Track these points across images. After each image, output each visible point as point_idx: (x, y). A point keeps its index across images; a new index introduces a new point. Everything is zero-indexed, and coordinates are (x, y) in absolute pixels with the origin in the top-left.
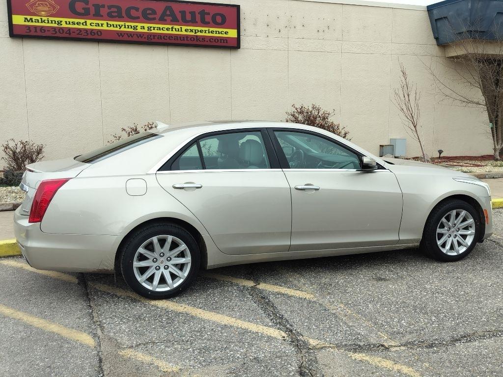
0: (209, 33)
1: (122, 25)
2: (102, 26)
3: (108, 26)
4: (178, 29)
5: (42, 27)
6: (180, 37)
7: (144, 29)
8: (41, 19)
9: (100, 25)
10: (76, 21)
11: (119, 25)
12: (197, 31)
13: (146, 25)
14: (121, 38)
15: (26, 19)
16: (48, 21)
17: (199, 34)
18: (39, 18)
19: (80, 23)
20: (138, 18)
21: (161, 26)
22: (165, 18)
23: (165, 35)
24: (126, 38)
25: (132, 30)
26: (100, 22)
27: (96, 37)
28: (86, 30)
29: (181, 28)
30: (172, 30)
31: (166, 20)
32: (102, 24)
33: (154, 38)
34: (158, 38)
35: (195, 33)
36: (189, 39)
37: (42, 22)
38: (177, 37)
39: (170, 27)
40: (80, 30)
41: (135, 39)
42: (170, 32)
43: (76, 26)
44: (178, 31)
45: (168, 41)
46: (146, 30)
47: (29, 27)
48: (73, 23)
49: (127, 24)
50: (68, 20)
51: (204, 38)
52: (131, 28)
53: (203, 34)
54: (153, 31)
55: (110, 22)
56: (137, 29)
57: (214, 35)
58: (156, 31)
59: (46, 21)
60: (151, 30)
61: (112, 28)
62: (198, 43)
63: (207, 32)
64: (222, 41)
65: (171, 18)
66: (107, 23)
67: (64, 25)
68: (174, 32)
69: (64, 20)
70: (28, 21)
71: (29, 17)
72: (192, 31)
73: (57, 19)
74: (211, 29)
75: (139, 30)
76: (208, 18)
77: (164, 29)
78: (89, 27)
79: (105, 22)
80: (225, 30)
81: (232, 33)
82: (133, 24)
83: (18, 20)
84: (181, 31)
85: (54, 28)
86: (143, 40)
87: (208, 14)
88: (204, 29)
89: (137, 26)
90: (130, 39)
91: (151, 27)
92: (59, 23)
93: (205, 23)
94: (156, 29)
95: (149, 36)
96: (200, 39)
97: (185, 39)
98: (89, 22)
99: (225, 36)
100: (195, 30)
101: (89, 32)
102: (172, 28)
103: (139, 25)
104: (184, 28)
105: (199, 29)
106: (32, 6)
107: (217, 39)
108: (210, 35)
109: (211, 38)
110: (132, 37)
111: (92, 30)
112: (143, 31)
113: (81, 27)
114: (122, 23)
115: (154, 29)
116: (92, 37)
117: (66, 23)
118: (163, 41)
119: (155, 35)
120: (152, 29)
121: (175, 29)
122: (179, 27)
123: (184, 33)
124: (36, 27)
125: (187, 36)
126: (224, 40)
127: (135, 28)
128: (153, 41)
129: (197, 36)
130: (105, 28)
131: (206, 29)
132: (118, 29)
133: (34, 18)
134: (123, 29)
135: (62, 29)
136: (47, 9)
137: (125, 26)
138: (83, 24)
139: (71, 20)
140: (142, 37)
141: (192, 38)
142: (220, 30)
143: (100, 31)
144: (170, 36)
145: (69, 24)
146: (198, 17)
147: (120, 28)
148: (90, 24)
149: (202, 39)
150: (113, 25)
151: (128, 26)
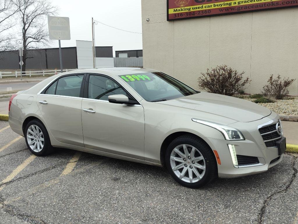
1: (222, 4)
2: (211, 7)
3: (214, 6)
5: (181, 13)
7: (236, 4)
8: (181, 9)
9: (210, 6)
10: (197, 6)
11: (221, 4)
13: (237, 1)
14: (221, 12)
15: (174, 10)
16: (184, 9)
18: (180, 8)
19: (200, 7)
23: (249, 5)
24: (224, 12)
25: (228, 6)
27: (208, 14)
28: (202, 11)
30: (254, 1)
33: (242, 9)
34: (244, 8)
37: (181, 11)
38: (258, 5)
40: (199, 11)
41: (230, 11)
42: (253, 3)
43: (198, 10)
44: (259, 1)
45: (251, 9)
47: (175, 14)
48: (196, 8)
49: (226, 2)
50: (193, 7)
52: (228, 5)
54: (241, 4)
55: (216, 4)
56: (231, 5)
59: (183, 10)
60: (240, 4)
61: (217, 7)
62: (274, 7)
64: (293, 2)
66: (214, 4)
67: (192, 10)
68: (256, 2)
69: (191, 7)
70: (175, 11)
71: (175, 9)
73: (188, 7)
75: (233, 5)
77: (249, 1)
78: (204, 9)
79: (212, 4)
82: (229, 2)
83: (171, 11)
84: (261, 1)
85: (187, 13)
86: (235, 11)
89: (231, 3)
90: (227, 12)
92: (189, 9)
94: (243, 2)
95: (239, 8)
96: (275, 4)
97: (263, 6)
98: (204, 5)
101: (204, 12)
103: (233, 2)
106: (177, 3)
107: (288, 2)
109: (283, 2)
110: (228, 10)
111: (206, 10)
112: (235, 5)
113: (200, 9)
114: (223, 3)
115: (242, 3)
116: (205, 15)
117: (192, 8)
118: (248, 9)
119: (242, 7)
120: (241, 2)
123: (263, 1)
124: (178, 14)
125: (265, 4)
127: (230, 4)
128: (241, 10)
129: (272, 2)
130: (213, 7)
132: (220, 7)
133: (178, 9)
134: (223, 6)
135: (190, 12)
136: (184, 3)
137: (224, 4)
139: (195, 7)
141: (269, 4)
143: (210, 10)
144: (253, 6)
145: (194, 9)
147: (221, 6)
148: (205, 7)
149: (277, 3)
150: (217, 5)
151: (226, 4)
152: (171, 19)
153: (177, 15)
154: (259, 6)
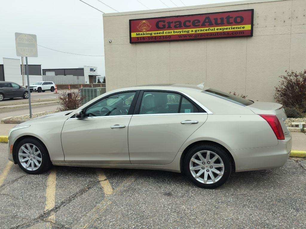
0: (232, 29)
2: (171, 33)
3: (174, 33)
4: (213, 29)
5: (144, 37)
6: (213, 34)
7: (193, 32)
8: (143, 33)
9: (170, 33)
10: (159, 32)
11: (180, 31)
12: (224, 29)
13: (194, 30)
14: (181, 38)
15: (137, 34)
16: (146, 34)
17: (225, 30)
18: (142, 33)
20: (190, 26)
21: (202, 29)
22: (205, 24)
23: (205, 34)
24: (183, 38)
25: (186, 33)
26: (170, 31)
27: (168, 39)
28: (163, 36)
29: (214, 28)
30: (209, 30)
31: (205, 25)
32: (171, 32)
33: (198, 36)
34: (201, 36)
35: (223, 30)
36: (219, 34)
37: (143, 35)
39: (208, 28)
40: (160, 36)
41: (188, 38)
42: (208, 32)
43: (159, 35)
44: (213, 30)
45: (206, 37)
46: (194, 32)
47: (138, 38)
50: (155, 32)
51: (228, 33)
52: (186, 32)
53: (228, 30)
55: (175, 31)
56: (189, 32)
57: (235, 30)
58: (200, 32)
59: (145, 34)
60: (197, 32)
61: (176, 34)
62: (225, 36)
63: (230, 29)
64: (240, 33)
65: (208, 23)
66: (174, 31)
67: (153, 35)
68: (210, 31)
69: (153, 32)
70: (138, 35)
71: (138, 33)
72: (221, 29)
73: (150, 32)
74: (233, 27)
75: (190, 33)
76: (232, 20)
78: (165, 34)
79: (172, 31)
80: (242, 26)
81: (248, 27)
82: (187, 30)
83: (134, 35)
84: (214, 30)
85: (149, 37)
86: (192, 38)
87: (232, 18)
88: (228, 27)
89: (189, 31)
90: (185, 38)
91: (197, 30)
92: (151, 34)
93: (229, 24)
94: (199, 31)
95: (195, 35)
96: (226, 34)
97: (217, 34)
98: (165, 32)
99: (242, 29)
100: (223, 28)
101: (165, 37)
102: (209, 29)
103: (190, 30)
104: (216, 28)
105: (226, 27)
106: (139, 27)
107: (236, 32)
108: (233, 30)
109: (233, 32)
111: (166, 36)
112: (192, 33)
113: (161, 35)
114: (181, 30)
115: (198, 31)
116: (166, 39)
117: (154, 33)
118: (203, 37)
119: (198, 34)
120: (197, 31)
121: (211, 29)
122: (213, 28)
123: (216, 31)
124: (141, 37)
125: (218, 33)
126: (241, 32)
127: (188, 32)
128: (197, 38)
129: (224, 32)
130: (173, 34)
131: (230, 27)
132: (179, 34)
133: (140, 33)
134: (182, 33)
135: (152, 37)
136: (146, 28)
137: (183, 31)
138: (162, 33)
139: (156, 32)
140: (191, 37)
141: (221, 33)
142: (239, 26)
143: (170, 36)
144: (208, 34)
145: (156, 34)
146: (225, 21)
147: (180, 32)
148: (166, 33)
149: (227, 33)
150: (177, 32)
151: (184, 31)
152: (133, 41)
153: (139, 39)
154: (213, 35)
